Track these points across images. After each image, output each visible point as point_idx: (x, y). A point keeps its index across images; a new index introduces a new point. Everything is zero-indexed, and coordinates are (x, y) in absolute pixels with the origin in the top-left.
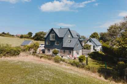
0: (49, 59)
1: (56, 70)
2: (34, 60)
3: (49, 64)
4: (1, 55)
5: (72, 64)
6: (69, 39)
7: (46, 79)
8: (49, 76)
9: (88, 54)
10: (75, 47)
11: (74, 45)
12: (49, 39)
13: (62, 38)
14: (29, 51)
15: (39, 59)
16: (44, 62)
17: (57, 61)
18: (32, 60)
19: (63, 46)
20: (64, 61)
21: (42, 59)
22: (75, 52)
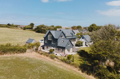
0: (47, 56)
1: (50, 66)
2: (36, 56)
3: (47, 60)
4: (15, 52)
5: (62, 61)
6: (62, 40)
7: (43, 71)
8: (45, 70)
9: (77, 52)
10: (67, 46)
11: (66, 45)
12: (47, 39)
13: (57, 39)
14: (33, 48)
15: (40, 55)
16: (43, 58)
17: (52, 58)
18: (35, 56)
19: (58, 46)
20: (57, 58)
21: (42, 56)
22: (66, 50)
